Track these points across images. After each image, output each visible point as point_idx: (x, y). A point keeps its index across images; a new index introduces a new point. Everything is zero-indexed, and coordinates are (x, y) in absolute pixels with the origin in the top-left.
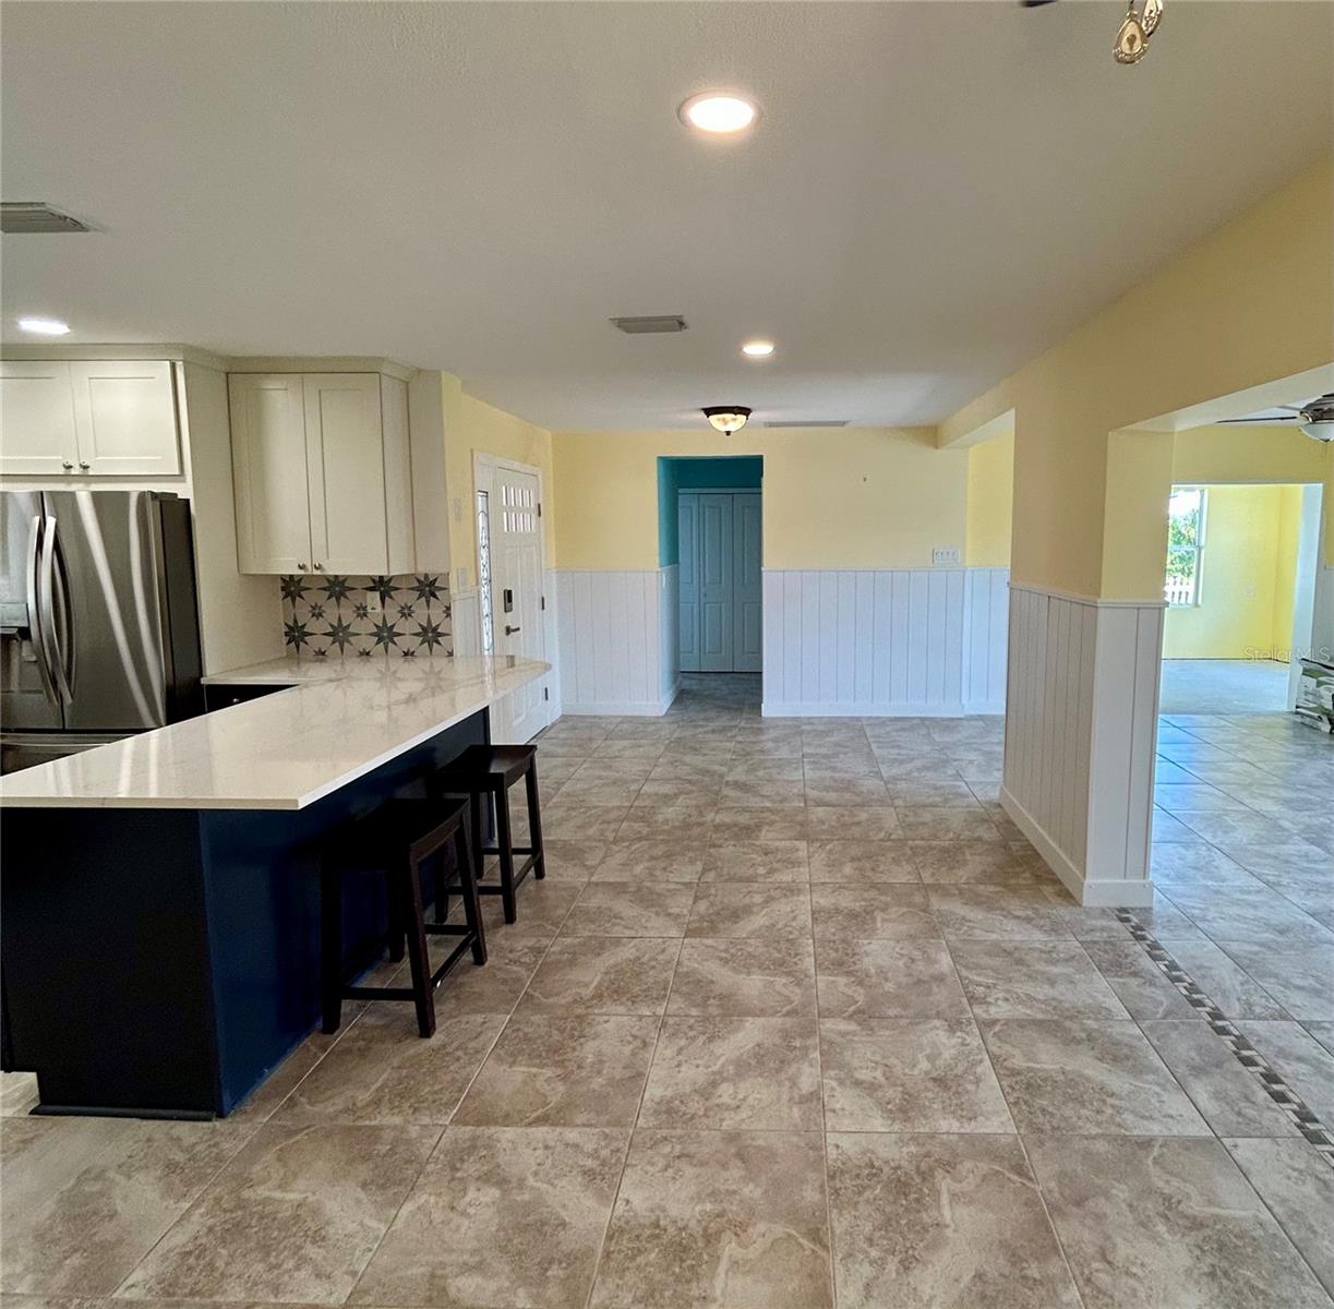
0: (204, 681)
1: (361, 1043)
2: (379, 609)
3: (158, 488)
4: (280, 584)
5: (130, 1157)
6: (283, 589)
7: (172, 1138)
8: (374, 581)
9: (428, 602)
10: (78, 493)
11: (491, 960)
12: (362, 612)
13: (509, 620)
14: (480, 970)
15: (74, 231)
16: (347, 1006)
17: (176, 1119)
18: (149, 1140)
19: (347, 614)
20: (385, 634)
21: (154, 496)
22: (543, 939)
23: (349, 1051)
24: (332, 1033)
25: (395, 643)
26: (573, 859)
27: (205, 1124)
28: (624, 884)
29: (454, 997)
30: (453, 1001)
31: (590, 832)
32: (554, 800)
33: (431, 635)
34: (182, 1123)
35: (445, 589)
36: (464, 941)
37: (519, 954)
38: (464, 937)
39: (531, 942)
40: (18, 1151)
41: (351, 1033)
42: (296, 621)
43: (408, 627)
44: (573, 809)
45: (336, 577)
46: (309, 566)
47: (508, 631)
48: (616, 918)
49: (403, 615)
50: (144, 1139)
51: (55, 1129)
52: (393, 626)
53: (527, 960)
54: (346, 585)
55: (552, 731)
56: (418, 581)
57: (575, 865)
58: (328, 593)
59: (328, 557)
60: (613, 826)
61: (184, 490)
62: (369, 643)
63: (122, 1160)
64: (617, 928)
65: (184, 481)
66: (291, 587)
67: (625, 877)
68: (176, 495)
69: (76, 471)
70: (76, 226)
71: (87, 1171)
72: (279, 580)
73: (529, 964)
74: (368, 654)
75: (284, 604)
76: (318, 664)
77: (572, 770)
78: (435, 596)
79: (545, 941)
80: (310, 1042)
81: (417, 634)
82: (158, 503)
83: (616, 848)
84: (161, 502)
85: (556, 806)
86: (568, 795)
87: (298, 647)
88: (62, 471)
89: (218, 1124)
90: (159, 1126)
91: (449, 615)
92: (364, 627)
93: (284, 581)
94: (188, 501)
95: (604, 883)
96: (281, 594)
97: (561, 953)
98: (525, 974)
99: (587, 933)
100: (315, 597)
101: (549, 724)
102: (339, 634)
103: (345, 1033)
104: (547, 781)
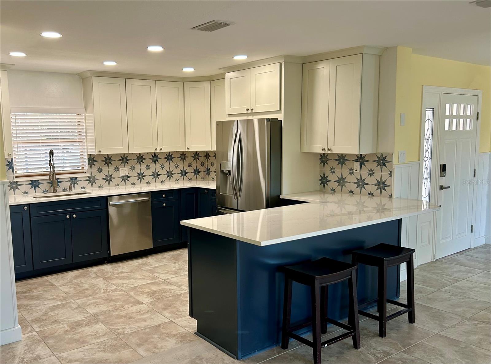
0: (281, 197)
1: (292, 357)
2: (359, 171)
3: (270, 116)
4: (319, 157)
5: (210, 358)
6: (320, 159)
7: (222, 358)
8: (357, 157)
9: (381, 168)
10: (254, 120)
11: (362, 349)
12: (351, 171)
13: (443, 181)
14: (355, 351)
15: (226, 26)
16: (293, 341)
17: (226, 354)
18: (217, 356)
19: (345, 172)
20: (361, 183)
21: (269, 120)
22: (393, 350)
23: (286, 358)
24: (284, 349)
25: (365, 188)
26: (436, 320)
27: (233, 359)
28: (458, 342)
29: (336, 356)
30: (336, 358)
31: (458, 310)
32: (447, 288)
33: (382, 185)
34: (227, 355)
35: (390, 162)
36: (348, 333)
37: (376, 351)
38: (348, 331)
39: (386, 349)
40: (188, 342)
41: (291, 352)
42: (324, 175)
43: (371, 180)
44: (455, 295)
45: (342, 154)
46: (326, 149)
47: (442, 188)
48: (440, 355)
49: (370, 174)
50: (216, 355)
51: (198, 341)
52: (364, 180)
53: (379, 356)
54: (345, 158)
55: (472, 251)
56: (378, 157)
57: (435, 323)
58: (338, 162)
59: (334, 145)
60: (474, 311)
61: (280, 117)
62: (353, 187)
63: (208, 358)
64: (437, 360)
65: (281, 113)
66: (324, 158)
67: (463, 339)
68: (277, 119)
69: (250, 111)
70: (226, 25)
71: (199, 356)
72: (319, 155)
73: (378, 358)
74: (352, 192)
75: (320, 166)
76: (332, 195)
77: (470, 275)
78: (385, 165)
79: (393, 351)
80: (275, 349)
81: (375, 185)
82: (270, 122)
83: (467, 322)
84: (271, 122)
85: (446, 291)
86: (457, 287)
87: (324, 186)
88: (246, 112)
89: (236, 361)
90: (221, 353)
91: (391, 176)
92: (352, 179)
93: (321, 155)
94: (281, 121)
95: (446, 337)
96: (319, 161)
97: (398, 360)
98: (374, 361)
99: (418, 356)
100: (333, 163)
101: (472, 247)
102: (341, 181)
103: (289, 351)
104: (450, 277)
